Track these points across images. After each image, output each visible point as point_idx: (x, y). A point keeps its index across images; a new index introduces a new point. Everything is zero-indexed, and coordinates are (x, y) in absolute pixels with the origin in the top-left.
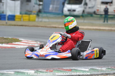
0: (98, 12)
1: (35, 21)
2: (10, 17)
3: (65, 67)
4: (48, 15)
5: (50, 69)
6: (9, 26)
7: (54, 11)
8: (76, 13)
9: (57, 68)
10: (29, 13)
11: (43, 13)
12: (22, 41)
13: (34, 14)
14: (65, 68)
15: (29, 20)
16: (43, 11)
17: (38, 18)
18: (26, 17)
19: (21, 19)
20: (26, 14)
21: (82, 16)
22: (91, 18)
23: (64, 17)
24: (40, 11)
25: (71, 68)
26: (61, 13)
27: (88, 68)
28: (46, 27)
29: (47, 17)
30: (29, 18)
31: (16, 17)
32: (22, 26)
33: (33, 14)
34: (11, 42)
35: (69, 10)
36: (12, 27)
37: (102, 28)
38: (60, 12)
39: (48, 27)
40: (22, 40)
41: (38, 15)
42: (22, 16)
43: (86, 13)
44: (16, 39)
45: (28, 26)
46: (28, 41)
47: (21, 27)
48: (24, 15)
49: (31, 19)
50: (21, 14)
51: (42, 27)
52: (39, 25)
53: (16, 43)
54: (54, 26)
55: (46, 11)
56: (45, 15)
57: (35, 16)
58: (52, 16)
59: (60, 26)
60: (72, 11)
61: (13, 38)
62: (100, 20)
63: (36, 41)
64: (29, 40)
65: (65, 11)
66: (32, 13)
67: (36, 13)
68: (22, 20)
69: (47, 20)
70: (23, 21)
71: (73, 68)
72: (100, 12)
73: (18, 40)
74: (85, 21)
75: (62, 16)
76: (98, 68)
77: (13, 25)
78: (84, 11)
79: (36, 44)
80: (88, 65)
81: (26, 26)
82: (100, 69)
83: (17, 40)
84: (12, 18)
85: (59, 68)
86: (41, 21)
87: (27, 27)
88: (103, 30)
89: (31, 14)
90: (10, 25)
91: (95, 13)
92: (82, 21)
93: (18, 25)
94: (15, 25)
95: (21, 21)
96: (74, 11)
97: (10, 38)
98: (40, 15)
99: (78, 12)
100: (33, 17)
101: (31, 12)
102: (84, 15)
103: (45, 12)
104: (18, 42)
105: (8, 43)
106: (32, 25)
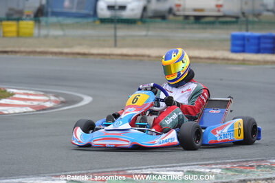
0: (179, 10)
1: (30, 36)
4: (61, 19)
7: (75, 10)
12: (14, 96)
13: (28, 17)
15: (18, 35)
17: (39, 29)
18: (10, 27)
20: (8, 19)
23: (98, 22)
26: (92, 13)
29: (62, 26)
30: (18, 28)
33: (26, 19)
35: (110, 7)
41: (37, 21)
43: (149, 13)
48: (5, 23)
49: (22, 31)
65: (102, 9)
66: (24, 17)
67: (33, 15)
68: (1, 34)
70: (4, 36)
72: (184, 10)
74: (150, 33)
75: (94, 21)
78: (145, 9)
86: (46, 36)
89: (22, 20)
91: (170, 11)
92: (144, 33)
98: (43, 19)
99: (133, 10)
101: (21, 13)
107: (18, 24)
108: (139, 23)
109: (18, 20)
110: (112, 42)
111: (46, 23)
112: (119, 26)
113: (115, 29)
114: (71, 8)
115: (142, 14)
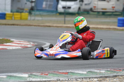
0: (95, 9)
1: (27, 19)
4: (41, 13)
5: (45, 72)
7: (47, 9)
8: (71, 11)
10: (21, 11)
11: (35, 11)
12: (14, 42)
13: (26, 12)
15: (21, 19)
16: (35, 8)
17: (31, 17)
18: (17, 15)
19: (12, 17)
20: (17, 12)
22: (88, 16)
23: (58, 14)
24: (32, 9)
25: (68, 71)
26: (55, 10)
27: (86, 71)
28: (39, 26)
29: (41, 15)
30: (21, 16)
31: (7, 15)
32: (13, 25)
33: (25, 12)
35: (64, 8)
37: (99, 26)
39: (41, 26)
40: (14, 40)
41: (30, 13)
42: (13, 15)
43: (81, 10)
44: (7, 39)
45: (20, 25)
46: (20, 42)
47: (13, 26)
48: (15, 13)
49: (23, 17)
50: (11, 12)
51: (35, 26)
52: (31, 24)
53: (8, 44)
54: (48, 24)
55: (38, 8)
56: (37, 13)
57: (27, 14)
58: (45, 14)
59: (55, 25)
60: (67, 8)
61: (4, 38)
62: (97, 17)
63: (29, 41)
64: (21, 40)
65: (60, 8)
66: (24, 11)
67: (28, 11)
68: (13, 18)
69: (40, 18)
70: (14, 20)
71: (69, 71)
72: (97, 9)
73: (10, 40)
75: (56, 14)
76: (96, 71)
78: (79, 8)
79: (29, 44)
80: (86, 68)
81: (17, 25)
82: (98, 71)
84: (3, 16)
85: (54, 72)
86: (34, 20)
87: (18, 26)
88: (101, 28)
91: (91, 10)
93: (9, 25)
94: (6, 25)
95: (12, 19)
96: (69, 8)
97: (1, 38)
98: (33, 12)
99: (74, 9)
100: (25, 15)
101: (23, 9)
102: (79, 12)
103: (38, 10)
104: (9, 42)
106: (24, 24)
107: (21, 14)
108: (77, 15)
109: (21, 12)
110: (64, 22)
112: (67, 16)
113: (65, 17)
114: (46, 8)
115: (78, 11)
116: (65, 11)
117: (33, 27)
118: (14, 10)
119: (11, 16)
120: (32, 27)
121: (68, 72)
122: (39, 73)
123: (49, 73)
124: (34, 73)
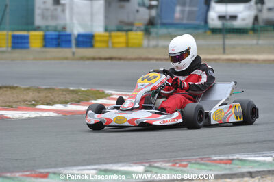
1: (140, 46)
2: (81, 39)
3: (215, 154)
4: (171, 30)
5: (181, 161)
6: (81, 62)
7: (185, 21)
8: (237, 24)
9: (197, 157)
10: (126, 28)
11: (159, 26)
12: (112, 97)
13: (138, 29)
14: (215, 158)
15: (127, 45)
16: (159, 21)
17: (149, 40)
18: (120, 38)
19: (107, 42)
20: (119, 30)
21: (254, 30)
23: (209, 33)
24: (151, 23)
25: (231, 158)
26: (203, 23)
27: (271, 156)
30: (128, 39)
31: (97, 38)
32: (111, 59)
33: (136, 31)
34: (87, 100)
35: (221, 17)
36: (87, 62)
38: (201, 23)
40: (113, 92)
41: (147, 32)
42: (110, 36)
43: (261, 23)
44: (98, 91)
45: (125, 59)
47: (109, 61)
48: (114, 34)
49: (131, 41)
50: (106, 30)
51: (157, 59)
52: (150, 56)
53: (99, 101)
55: (165, 21)
56: (163, 31)
57: (140, 34)
60: (228, 17)
61: (89, 89)
64: (129, 92)
65: (213, 20)
66: (134, 28)
67: (143, 27)
68: (110, 45)
70: (113, 47)
71: (235, 157)
73: (103, 93)
74: (261, 42)
75: (205, 32)
77: (88, 59)
78: (256, 18)
81: (120, 59)
83: (100, 93)
84: (87, 40)
85: (202, 159)
86: (156, 47)
87: (122, 62)
89: (131, 30)
90: (82, 58)
92: (254, 42)
93: (100, 59)
94: (94, 59)
95: (108, 47)
96: (234, 17)
97: (83, 89)
98: (153, 30)
99: (244, 20)
100: (137, 36)
101: (131, 24)
102: (256, 27)
103: (164, 25)
104: (102, 98)
105: (79, 102)
106: (133, 56)
107: (127, 35)
108: (251, 33)
109: (127, 31)
110: (221, 50)
111: (157, 34)
112: (229, 36)
113: (224, 38)
114: (182, 19)
115: (254, 24)
116: (223, 24)
117: (155, 62)
118: (113, 27)
119: (106, 39)
120: (152, 62)
121: (232, 160)
122: (168, 162)
123: (190, 162)
124: (156, 162)
